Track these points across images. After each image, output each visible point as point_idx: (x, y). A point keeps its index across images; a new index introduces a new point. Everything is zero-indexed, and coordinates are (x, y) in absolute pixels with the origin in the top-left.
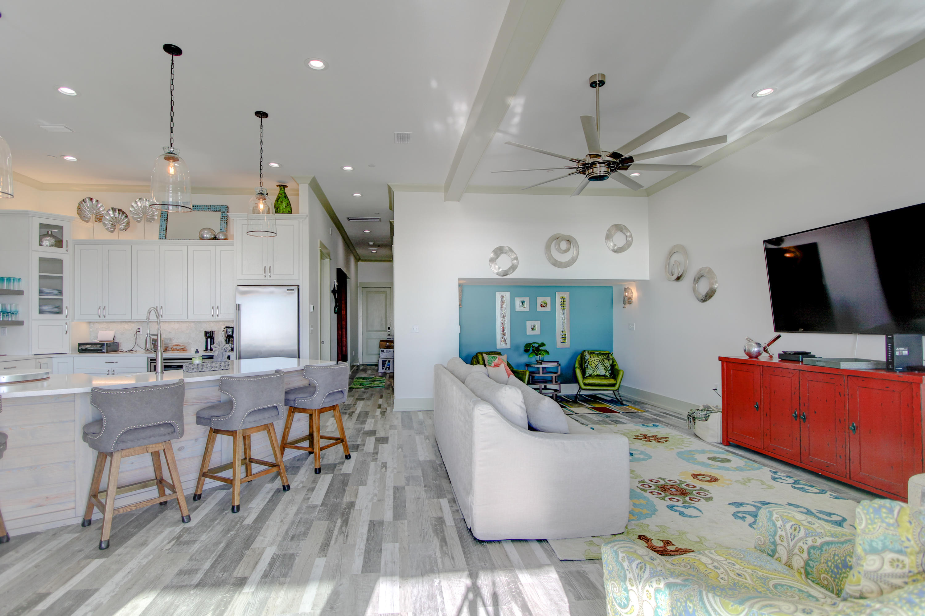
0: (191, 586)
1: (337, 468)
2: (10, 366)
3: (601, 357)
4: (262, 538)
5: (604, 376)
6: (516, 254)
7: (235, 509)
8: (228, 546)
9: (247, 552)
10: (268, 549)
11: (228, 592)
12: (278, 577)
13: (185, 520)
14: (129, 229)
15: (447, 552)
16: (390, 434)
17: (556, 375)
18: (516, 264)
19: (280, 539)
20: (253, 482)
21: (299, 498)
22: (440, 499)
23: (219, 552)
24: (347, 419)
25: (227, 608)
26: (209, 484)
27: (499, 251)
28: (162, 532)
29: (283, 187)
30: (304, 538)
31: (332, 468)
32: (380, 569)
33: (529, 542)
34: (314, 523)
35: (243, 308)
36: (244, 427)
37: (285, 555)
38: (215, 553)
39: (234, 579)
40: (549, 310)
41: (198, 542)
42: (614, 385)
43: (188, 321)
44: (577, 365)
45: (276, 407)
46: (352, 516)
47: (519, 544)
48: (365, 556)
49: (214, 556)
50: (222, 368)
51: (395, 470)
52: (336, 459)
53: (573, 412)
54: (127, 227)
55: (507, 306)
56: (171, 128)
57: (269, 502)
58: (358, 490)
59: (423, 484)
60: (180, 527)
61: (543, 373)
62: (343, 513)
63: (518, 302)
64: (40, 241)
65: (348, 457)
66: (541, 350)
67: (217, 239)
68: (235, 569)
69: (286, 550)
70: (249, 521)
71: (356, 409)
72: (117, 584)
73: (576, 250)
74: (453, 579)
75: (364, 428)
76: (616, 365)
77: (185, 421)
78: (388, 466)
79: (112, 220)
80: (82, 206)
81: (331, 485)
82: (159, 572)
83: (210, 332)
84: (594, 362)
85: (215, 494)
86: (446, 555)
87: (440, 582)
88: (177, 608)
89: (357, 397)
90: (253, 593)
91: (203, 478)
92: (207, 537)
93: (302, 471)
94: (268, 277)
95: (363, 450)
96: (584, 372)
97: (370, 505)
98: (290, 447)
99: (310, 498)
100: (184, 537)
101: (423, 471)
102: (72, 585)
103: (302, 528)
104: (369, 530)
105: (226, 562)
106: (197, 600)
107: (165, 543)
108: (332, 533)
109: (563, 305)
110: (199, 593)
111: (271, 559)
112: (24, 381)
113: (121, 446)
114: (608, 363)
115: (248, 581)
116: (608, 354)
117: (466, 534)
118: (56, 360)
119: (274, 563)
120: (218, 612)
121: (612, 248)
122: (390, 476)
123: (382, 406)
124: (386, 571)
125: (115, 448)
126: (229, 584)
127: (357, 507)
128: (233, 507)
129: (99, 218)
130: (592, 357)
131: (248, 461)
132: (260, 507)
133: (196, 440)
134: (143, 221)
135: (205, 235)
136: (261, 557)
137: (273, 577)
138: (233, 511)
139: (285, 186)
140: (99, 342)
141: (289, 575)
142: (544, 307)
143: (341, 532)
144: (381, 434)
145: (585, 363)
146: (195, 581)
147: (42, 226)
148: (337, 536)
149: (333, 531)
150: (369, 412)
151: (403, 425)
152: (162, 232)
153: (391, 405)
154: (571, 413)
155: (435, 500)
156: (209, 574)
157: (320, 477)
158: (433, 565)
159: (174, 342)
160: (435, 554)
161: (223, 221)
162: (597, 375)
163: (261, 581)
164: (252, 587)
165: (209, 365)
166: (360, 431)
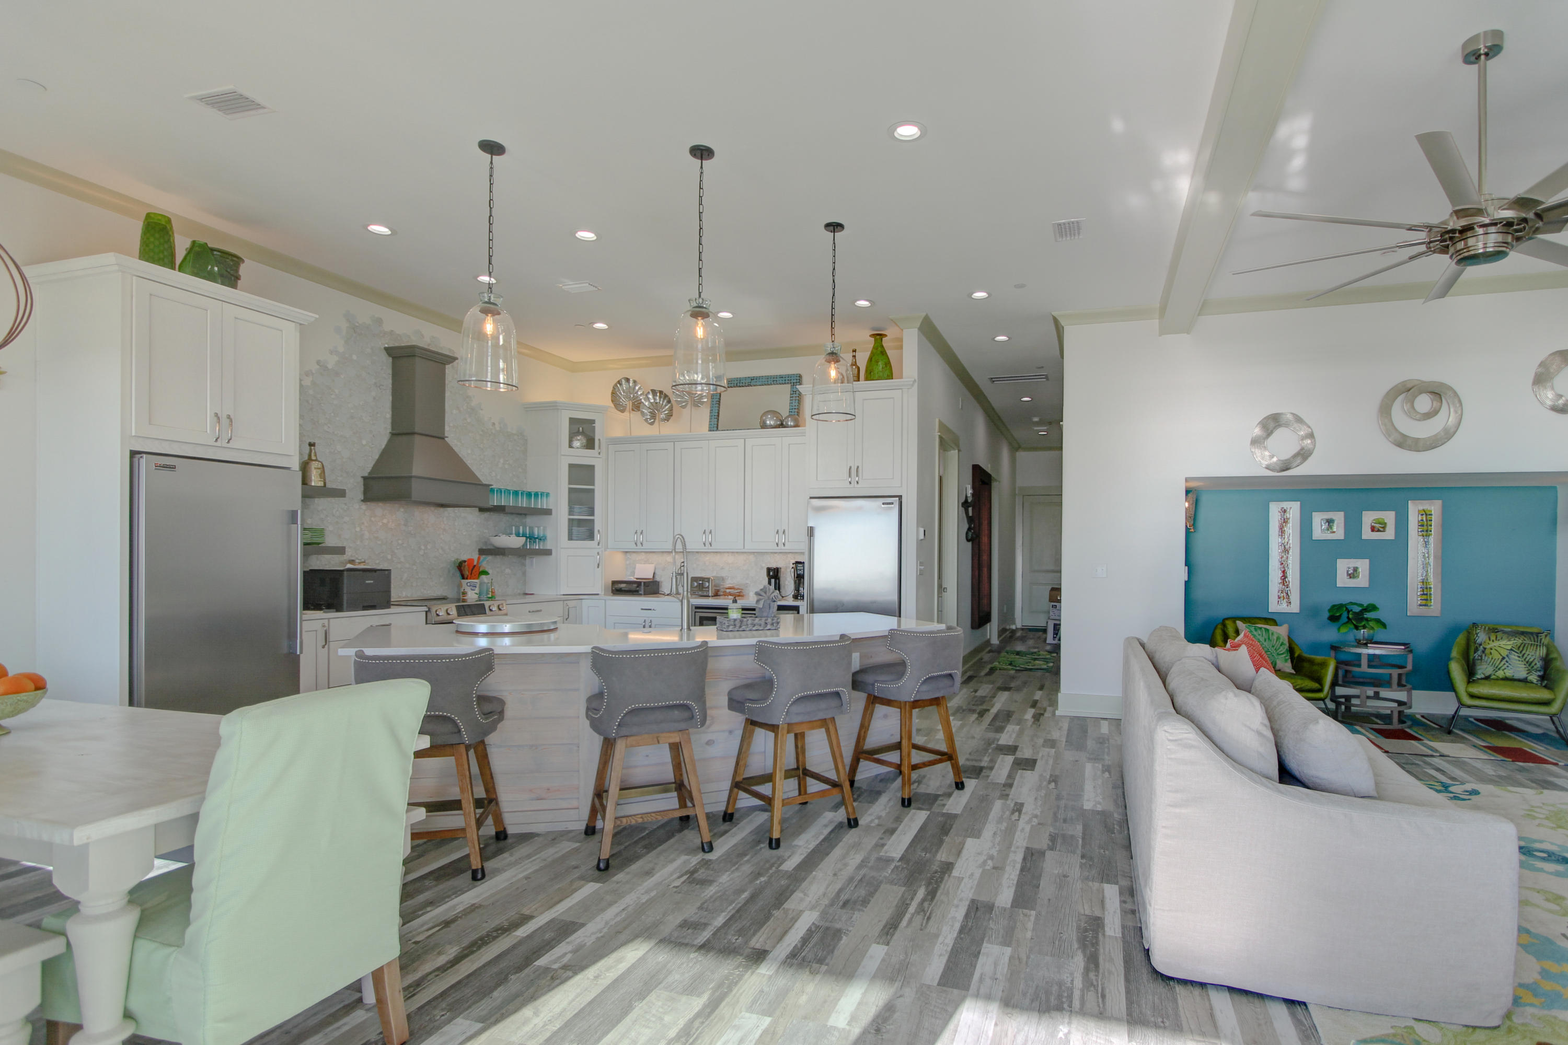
0: (693, 945)
1: (938, 802)
2: (534, 609)
3: (1518, 641)
4: (801, 895)
5: (1525, 681)
6: (1309, 427)
7: (775, 844)
8: (753, 898)
9: (776, 913)
10: (807, 913)
11: (737, 967)
12: (810, 962)
13: (706, 848)
14: (672, 418)
15: (1095, 983)
16: (1040, 755)
17: (1400, 671)
18: (1311, 446)
19: (826, 902)
20: (809, 806)
21: (870, 841)
22: (1105, 885)
23: (740, 905)
24: (973, 722)
25: (731, 990)
26: (745, 801)
27: (1272, 423)
28: (674, 860)
29: (879, 337)
30: (861, 908)
31: (930, 800)
32: (969, 986)
33: (1266, 1001)
34: (883, 886)
35: (817, 533)
36: (788, 720)
37: (827, 928)
38: (734, 905)
39: (750, 950)
40: (1392, 537)
41: (715, 884)
42: (1547, 703)
43: (745, 552)
44: (1455, 653)
45: (837, 694)
46: (945, 887)
47: (1244, 999)
48: (949, 957)
49: (731, 909)
50: (769, 627)
51: (1035, 820)
52: (941, 786)
53: (1436, 751)
54: (669, 417)
55: (1293, 530)
56: (700, 269)
57: (824, 840)
58: (964, 844)
59: (1079, 852)
60: (697, 857)
61: (1370, 666)
62: (932, 878)
63: (1318, 519)
64: (571, 441)
65: (960, 786)
66: (1367, 620)
67: (785, 427)
68: (754, 934)
69: (831, 922)
70: (790, 865)
71: (992, 706)
72: (607, 923)
73: (1456, 412)
74: (1094, 1033)
75: (998, 740)
76: (1555, 659)
77: (708, 704)
78: (1024, 810)
79: (652, 407)
80: (617, 390)
81: (922, 829)
82: (658, 918)
83: (775, 569)
84: (1499, 649)
85: (753, 815)
86: (1092, 989)
87: (1069, 1032)
88: (669, 974)
89: (999, 684)
90: (770, 977)
91: (736, 790)
92: (728, 879)
93: (883, 799)
94: (854, 483)
95: (988, 776)
96: (1470, 672)
97: (978, 873)
98: (866, 759)
99: (886, 844)
100: (699, 873)
101: (1085, 827)
102: (558, 911)
103: (862, 892)
104: (967, 916)
105: (745, 922)
106: (696, 969)
107: (675, 876)
108: (907, 909)
109: (1425, 528)
110: (700, 959)
111: (808, 930)
112: (529, 632)
113: (624, 731)
114: (1536, 654)
115: (767, 958)
116: (1537, 634)
117: (1139, 957)
118: (586, 603)
119: (810, 938)
120: (717, 994)
121: (1549, 403)
122: (1024, 826)
123: (1039, 705)
124: (978, 990)
125: (617, 733)
126: (742, 955)
127: (955, 873)
128: (771, 840)
129: (637, 406)
130: (1493, 638)
131: (801, 772)
132: (809, 846)
133: (731, 732)
134: (689, 406)
135: (768, 422)
136: (793, 925)
137: (803, 959)
138: (771, 847)
139: (882, 336)
140: (635, 580)
141: (827, 961)
142: (1379, 531)
143: (921, 909)
144: (1026, 753)
145: (1476, 650)
146: (699, 941)
147: (572, 421)
148: (913, 915)
149: (908, 905)
150: (1014, 712)
151: (1069, 741)
152: (713, 420)
153: (1054, 703)
154: (1430, 752)
155: (1096, 885)
156: (719, 934)
157: (908, 814)
158: (1064, 1000)
159: (728, 583)
160: (1072, 981)
161: (794, 398)
162: (1506, 679)
163: (785, 962)
164: (771, 968)
165: (750, 622)
166: (990, 744)
